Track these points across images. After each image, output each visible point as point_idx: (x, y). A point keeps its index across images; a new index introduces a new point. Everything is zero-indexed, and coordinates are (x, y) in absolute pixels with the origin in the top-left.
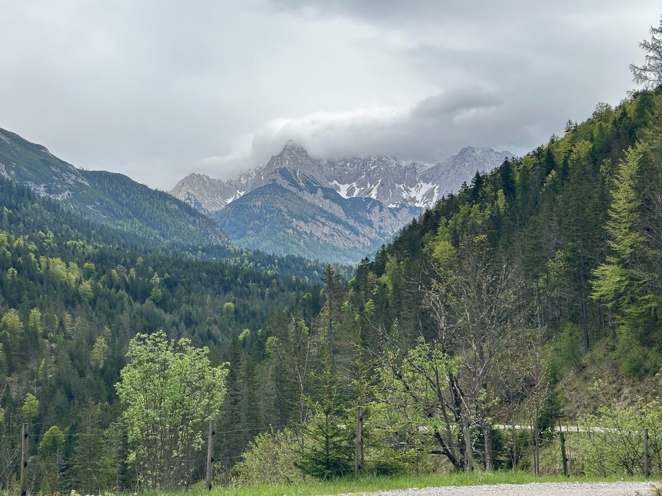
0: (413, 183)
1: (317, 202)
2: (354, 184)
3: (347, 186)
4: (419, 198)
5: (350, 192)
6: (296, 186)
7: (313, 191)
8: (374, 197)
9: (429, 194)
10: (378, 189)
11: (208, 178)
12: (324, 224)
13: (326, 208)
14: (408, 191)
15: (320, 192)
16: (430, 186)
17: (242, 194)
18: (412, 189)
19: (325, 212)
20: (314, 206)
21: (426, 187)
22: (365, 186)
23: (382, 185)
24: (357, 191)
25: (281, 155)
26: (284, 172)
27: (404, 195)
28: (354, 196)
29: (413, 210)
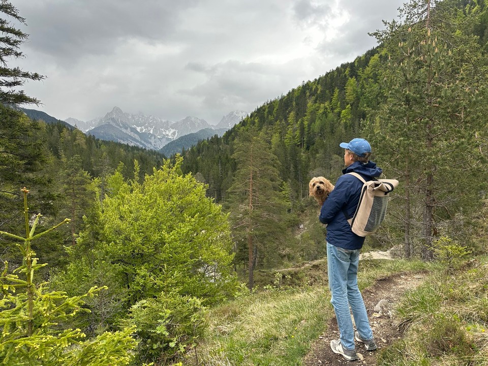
0: (167, 129)
1: (128, 133)
2: (143, 127)
3: (140, 128)
4: (170, 135)
5: (141, 130)
6: (119, 126)
7: (126, 128)
8: (151, 133)
9: (174, 134)
10: (153, 130)
11: (77, 120)
12: (131, 142)
13: (132, 136)
14: (165, 131)
15: (129, 129)
16: (174, 130)
17: (93, 128)
18: (167, 131)
19: (132, 137)
20: (126, 134)
21: (172, 131)
22: (148, 128)
23: (155, 128)
24: (144, 130)
25: (111, 112)
26: (113, 119)
27: (164, 133)
28: (143, 131)
29: (168, 139)
